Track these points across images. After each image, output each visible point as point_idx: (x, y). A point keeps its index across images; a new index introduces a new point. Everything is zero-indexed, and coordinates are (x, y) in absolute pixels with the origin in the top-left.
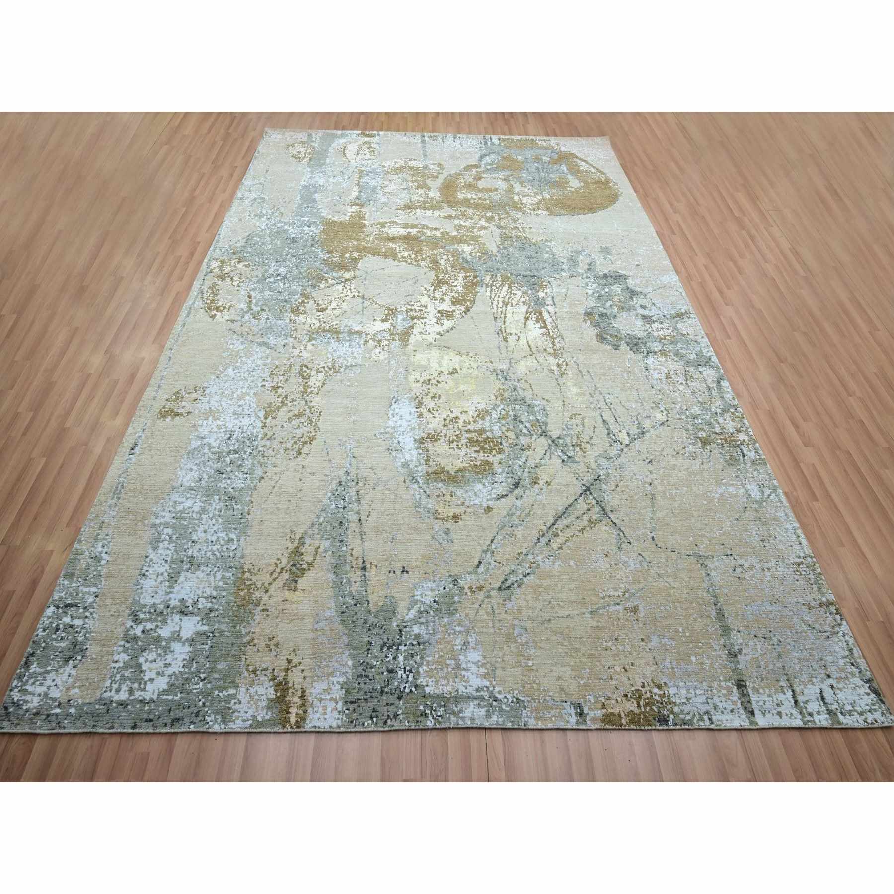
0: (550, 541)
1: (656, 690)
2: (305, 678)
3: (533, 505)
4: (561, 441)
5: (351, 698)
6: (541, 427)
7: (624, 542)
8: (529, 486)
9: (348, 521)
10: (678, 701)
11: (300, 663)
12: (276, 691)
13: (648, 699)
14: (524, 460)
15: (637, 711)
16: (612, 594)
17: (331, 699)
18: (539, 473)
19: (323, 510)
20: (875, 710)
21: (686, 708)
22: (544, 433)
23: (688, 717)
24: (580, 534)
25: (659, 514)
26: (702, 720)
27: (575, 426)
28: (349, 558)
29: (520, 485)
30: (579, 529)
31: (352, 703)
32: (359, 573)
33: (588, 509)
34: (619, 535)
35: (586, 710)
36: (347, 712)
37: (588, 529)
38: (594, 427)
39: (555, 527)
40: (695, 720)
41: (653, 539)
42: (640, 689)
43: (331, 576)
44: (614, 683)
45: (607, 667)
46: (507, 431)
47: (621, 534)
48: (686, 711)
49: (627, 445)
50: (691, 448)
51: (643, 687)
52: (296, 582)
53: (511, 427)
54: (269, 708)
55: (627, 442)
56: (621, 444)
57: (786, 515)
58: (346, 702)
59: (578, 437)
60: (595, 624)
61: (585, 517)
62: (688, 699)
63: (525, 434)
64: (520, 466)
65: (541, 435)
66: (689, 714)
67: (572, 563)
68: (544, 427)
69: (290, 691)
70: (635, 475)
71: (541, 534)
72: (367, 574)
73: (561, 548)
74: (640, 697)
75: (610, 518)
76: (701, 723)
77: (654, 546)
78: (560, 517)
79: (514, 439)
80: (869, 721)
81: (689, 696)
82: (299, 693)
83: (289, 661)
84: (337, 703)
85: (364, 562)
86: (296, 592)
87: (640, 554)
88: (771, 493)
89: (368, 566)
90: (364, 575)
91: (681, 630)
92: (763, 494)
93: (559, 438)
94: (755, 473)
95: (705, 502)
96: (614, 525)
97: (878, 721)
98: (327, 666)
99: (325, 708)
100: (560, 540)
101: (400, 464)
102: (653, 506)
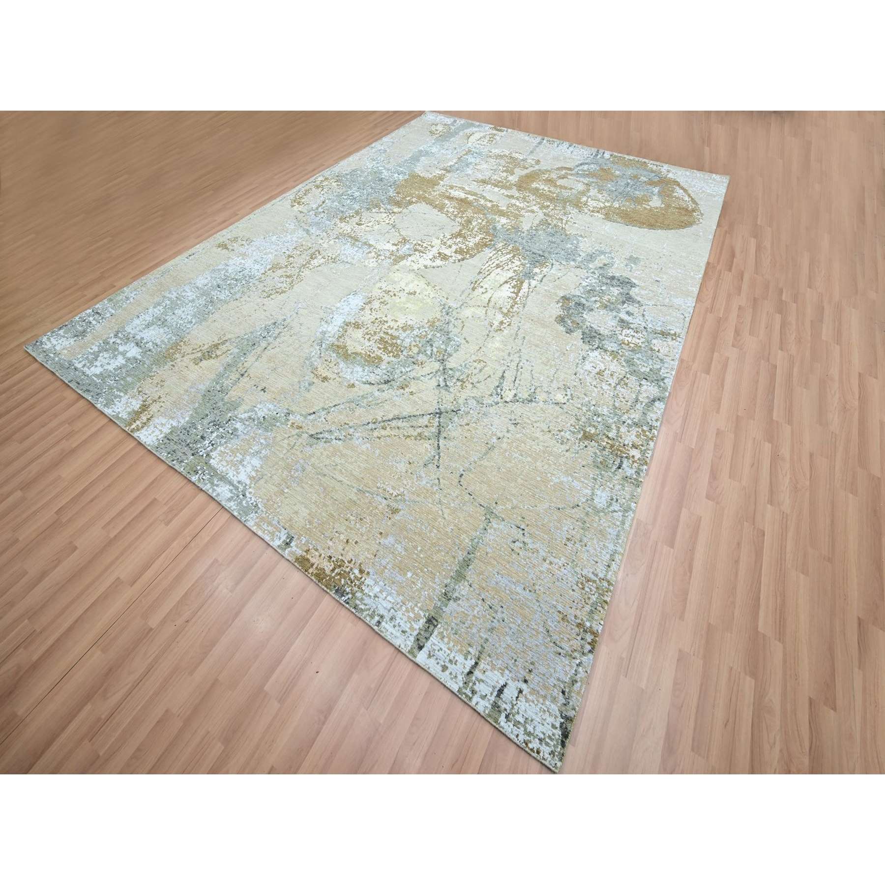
0: (375, 429)
1: (356, 572)
2: (159, 411)
3: (386, 401)
4: (450, 372)
5: (170, 437)
6: (443, 356)
7: (434, 463)
8: (395, 387)
9: (259, 345)
10: (366, 591)
11: (164, 402)
12: (140, 408)
13: (345, 572)
14: (408, 370)
15: (328, 572)
16: (388, 489)
17: (161, 430)
18: (412, 383)
19: (252, 333)
20: (547, 744)
21: (367, 600)
22: (442, 361)
23: (363, 607)
24: (403, 438)
25: (485, 463)
26: (372, 617)
27: (473, 367)
28: (240, 365)
29: (389, 384)
30: (406, 434)
31: (168, 439)
32: (237, 376)
33: (427, 426)
34: (434, 456)
35: (293, 544)
36: (161, 441)
37: (413, 438)
38: (489, 376)
39: (389, 423)
40: (365, 613)
41: (461, 475)
42: (346, 562)
43: (221, 369)
44: (331, 543)
45: (335, 530)
46: (414, 346)
47: (437, 457)
48: (365, 602)
49: (506, 402)
50: (567, 435)
51: (350, 562)
52: (201, 360)
53: (420, 345)
54: (129, 413)
55: (508, 400)
56: (501, 398)
57: (618, 536)
58: (166, 437)
59: (468, 376)
60: (355, 498)
61: (419, 430)
62: (376, 596)
63: (426, 355)
64: (402, 372)
65: (439, 361)
66: (365, 605)
67: (377, 452)
68: (446, 357)
69: (146, 412)
70: (492, 425)
71: (374, 421)
72: (241, 379)
73: (379, 438)
74: (340, 566)
75: (438, 441)
76: (368, 618)
77: (458, 481)
78: (399, 419)
79: (414, 353)
80: (530, 746)
81: (379, 595)
82: (149, 417)
83: (160, 397)
84: (161, 434)
85: (246, 372)
86: (196, 366)
87: (438, 479)
88: (620, 511)
89: (246, 375)
90: (239, 379)
91: (419, 548)
92: (608, 507)
93: (451, 369)
94: (618, 487)
95: (539, 479)
96: (437, 448)
97: (541, 754)
98: (175, 413)
99: (153, 432)
100: (383, 432)
101: (321, 330)
102: (485, 454)
